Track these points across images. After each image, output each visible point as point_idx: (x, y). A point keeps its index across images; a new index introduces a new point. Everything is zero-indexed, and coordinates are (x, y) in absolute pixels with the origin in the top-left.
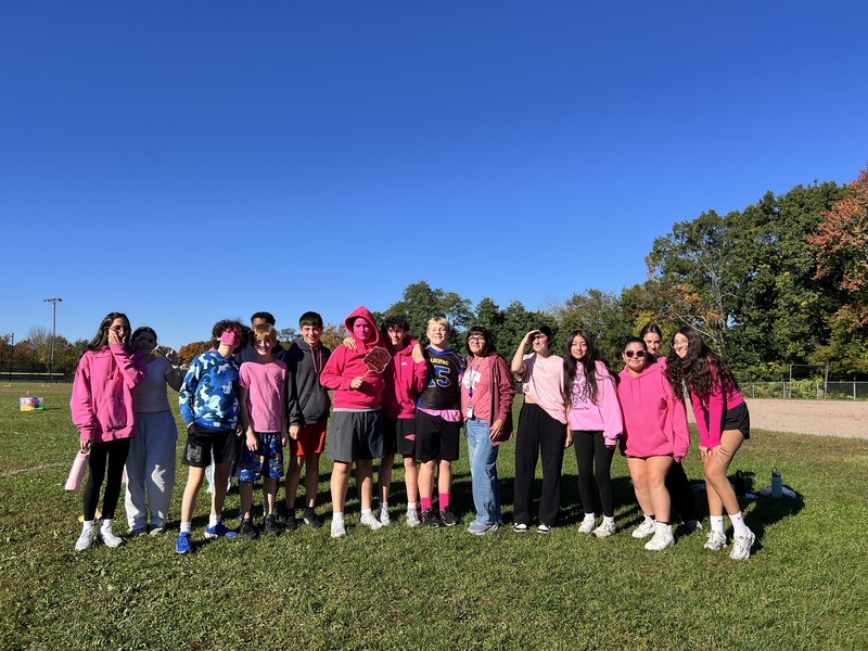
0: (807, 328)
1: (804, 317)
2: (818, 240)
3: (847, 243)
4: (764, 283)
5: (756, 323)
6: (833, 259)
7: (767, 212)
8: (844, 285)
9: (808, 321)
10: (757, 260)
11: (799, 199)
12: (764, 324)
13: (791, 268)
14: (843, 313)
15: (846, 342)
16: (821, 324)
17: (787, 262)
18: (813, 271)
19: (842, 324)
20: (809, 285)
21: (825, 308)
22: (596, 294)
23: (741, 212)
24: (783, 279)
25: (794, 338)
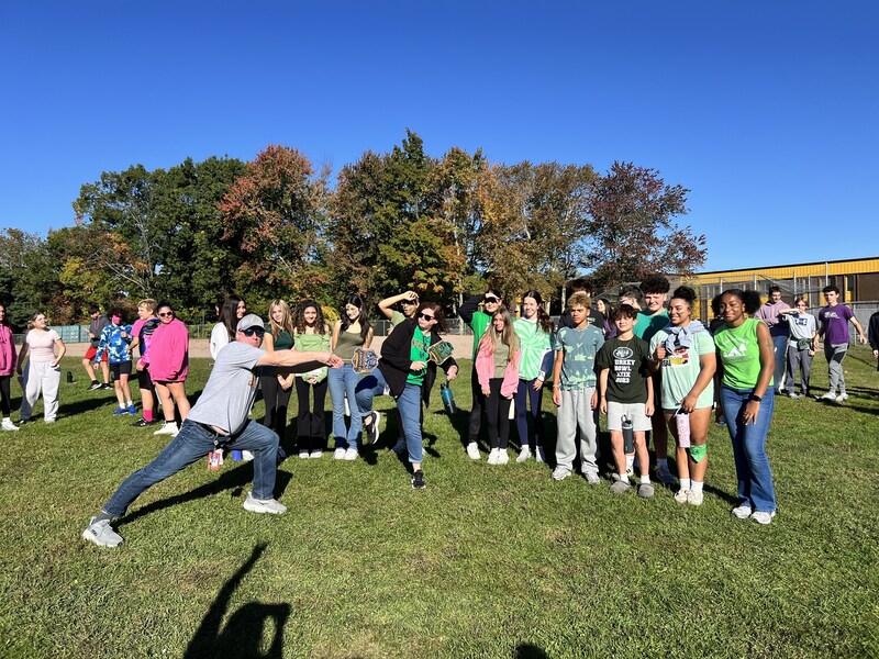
0: (218, 280)
1: (217, 270)
2: (225, 207)
3: (244, 213)
4: (185, 239)
5: (179, 273)
6: (236, 225)
7: (187, 175)
8: (243, 247)
9: (220, 273)
10: (178, 218)
11: (212, 167)
12: (185, 275)
13: (205, 228)
14: (244, 268)
15: (247, 291)
16: (228, 277)
17: (202, 223)
18: (221, 232)
19: (243, 277)
20: (221, 245)
21: (232, 263)
22: (17, 235)
23: (167, 171)
24: (200, 237)
25: (209, 287)
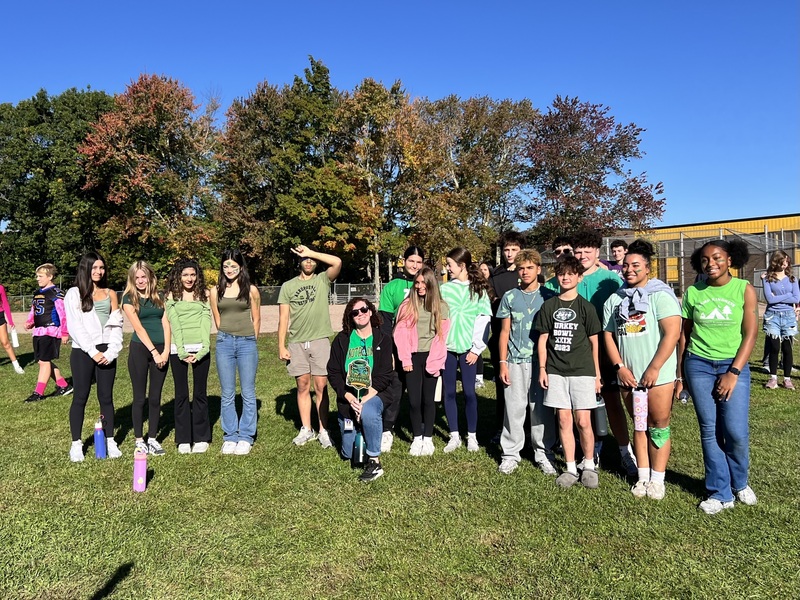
0: (79, 238)
1: (77, 226)
2: (87, 150)
3: (112, 157)
4: (38, 189)
5: (30, 231)
6: (101, 171)
7: (40, 111)
8: (110, 198)
9: (81, 230)
10: (29, 163)
11: (71, 101)
12: (38, 232)
13: (63, 175)
14: (111, 224)
15: (115, 252)
16: (91, 235)
17: (59, 169)
18: (82, 181)
19: (110, 235)
20: (81, 195)
21: (96, 218)
23: (15, 106)
24: (56, 186)
25: (68, 247)
